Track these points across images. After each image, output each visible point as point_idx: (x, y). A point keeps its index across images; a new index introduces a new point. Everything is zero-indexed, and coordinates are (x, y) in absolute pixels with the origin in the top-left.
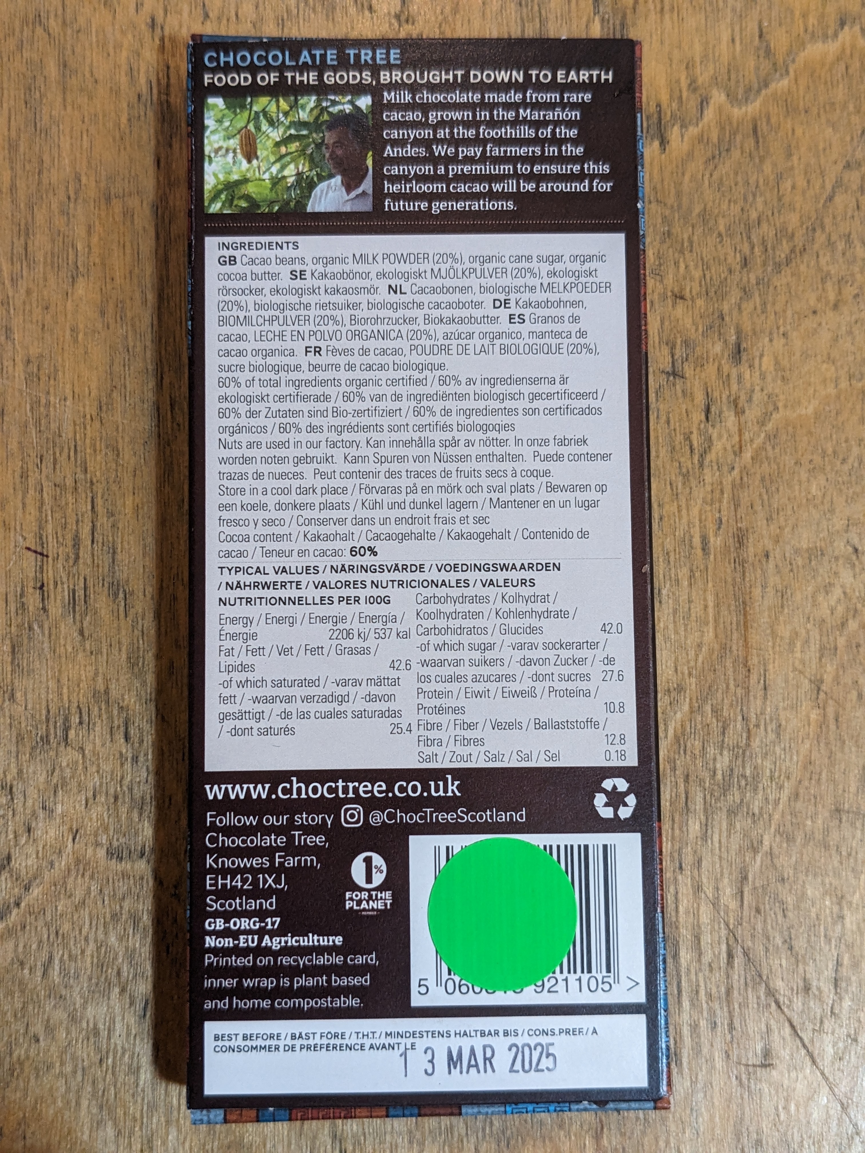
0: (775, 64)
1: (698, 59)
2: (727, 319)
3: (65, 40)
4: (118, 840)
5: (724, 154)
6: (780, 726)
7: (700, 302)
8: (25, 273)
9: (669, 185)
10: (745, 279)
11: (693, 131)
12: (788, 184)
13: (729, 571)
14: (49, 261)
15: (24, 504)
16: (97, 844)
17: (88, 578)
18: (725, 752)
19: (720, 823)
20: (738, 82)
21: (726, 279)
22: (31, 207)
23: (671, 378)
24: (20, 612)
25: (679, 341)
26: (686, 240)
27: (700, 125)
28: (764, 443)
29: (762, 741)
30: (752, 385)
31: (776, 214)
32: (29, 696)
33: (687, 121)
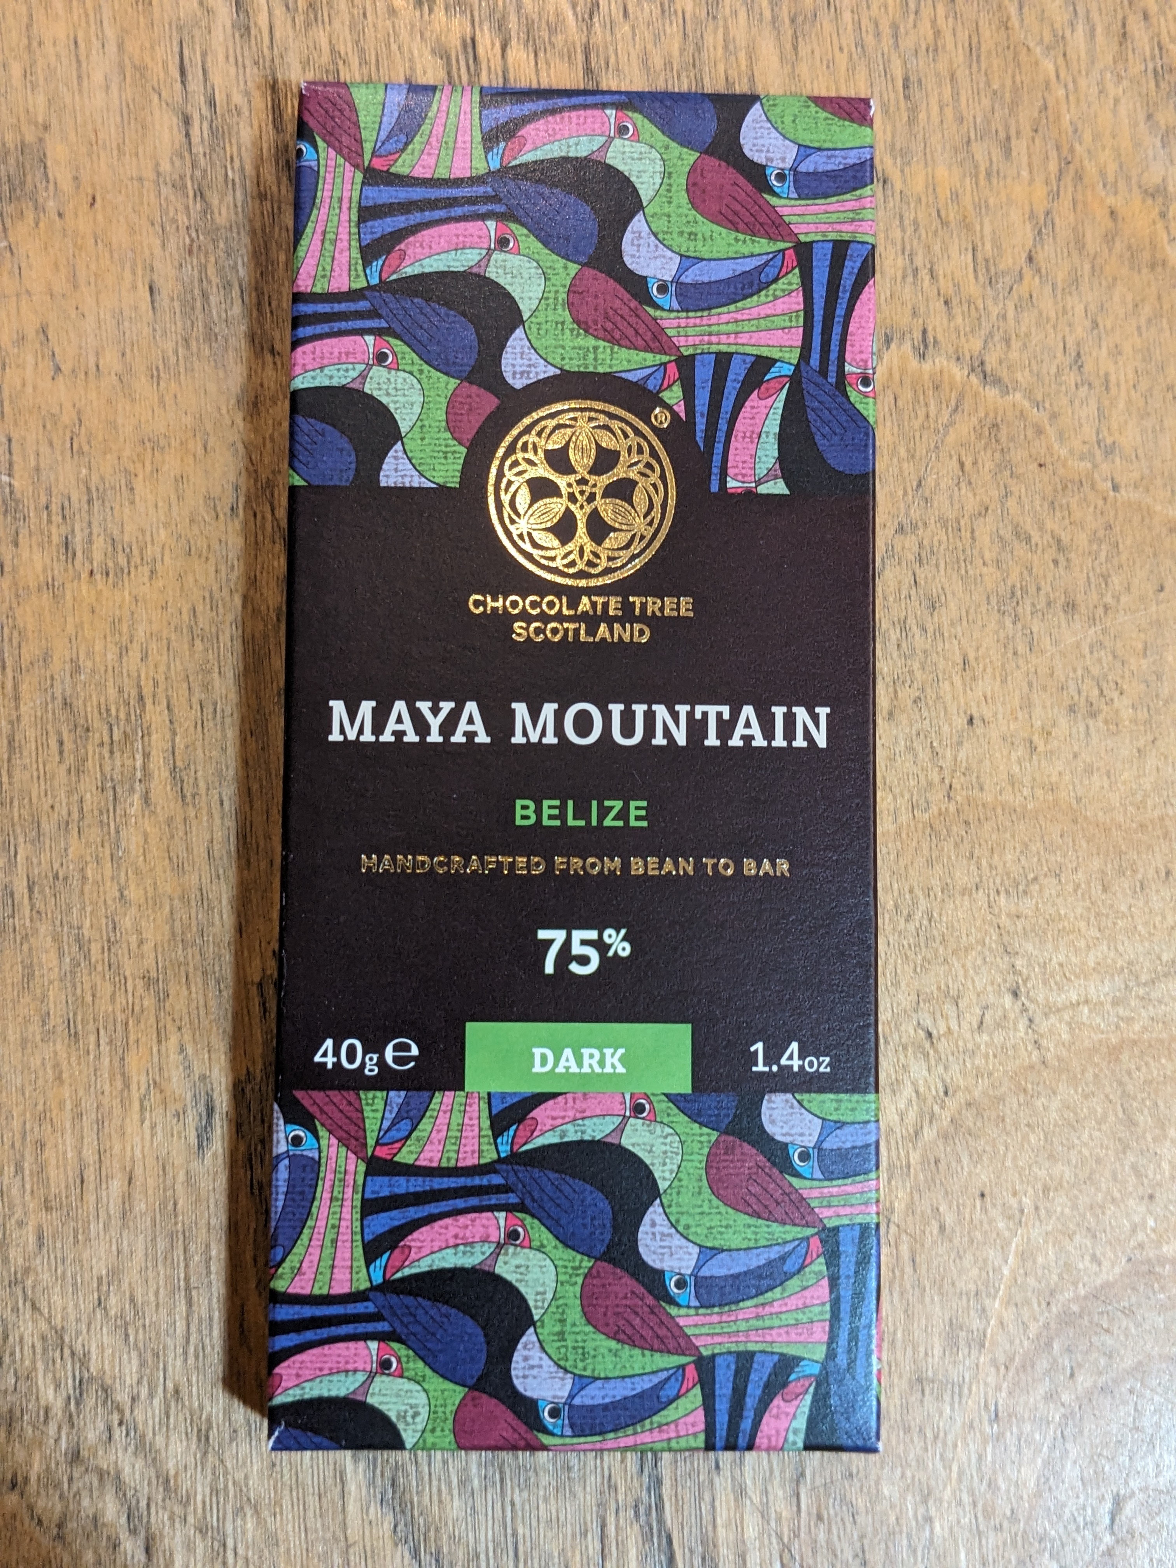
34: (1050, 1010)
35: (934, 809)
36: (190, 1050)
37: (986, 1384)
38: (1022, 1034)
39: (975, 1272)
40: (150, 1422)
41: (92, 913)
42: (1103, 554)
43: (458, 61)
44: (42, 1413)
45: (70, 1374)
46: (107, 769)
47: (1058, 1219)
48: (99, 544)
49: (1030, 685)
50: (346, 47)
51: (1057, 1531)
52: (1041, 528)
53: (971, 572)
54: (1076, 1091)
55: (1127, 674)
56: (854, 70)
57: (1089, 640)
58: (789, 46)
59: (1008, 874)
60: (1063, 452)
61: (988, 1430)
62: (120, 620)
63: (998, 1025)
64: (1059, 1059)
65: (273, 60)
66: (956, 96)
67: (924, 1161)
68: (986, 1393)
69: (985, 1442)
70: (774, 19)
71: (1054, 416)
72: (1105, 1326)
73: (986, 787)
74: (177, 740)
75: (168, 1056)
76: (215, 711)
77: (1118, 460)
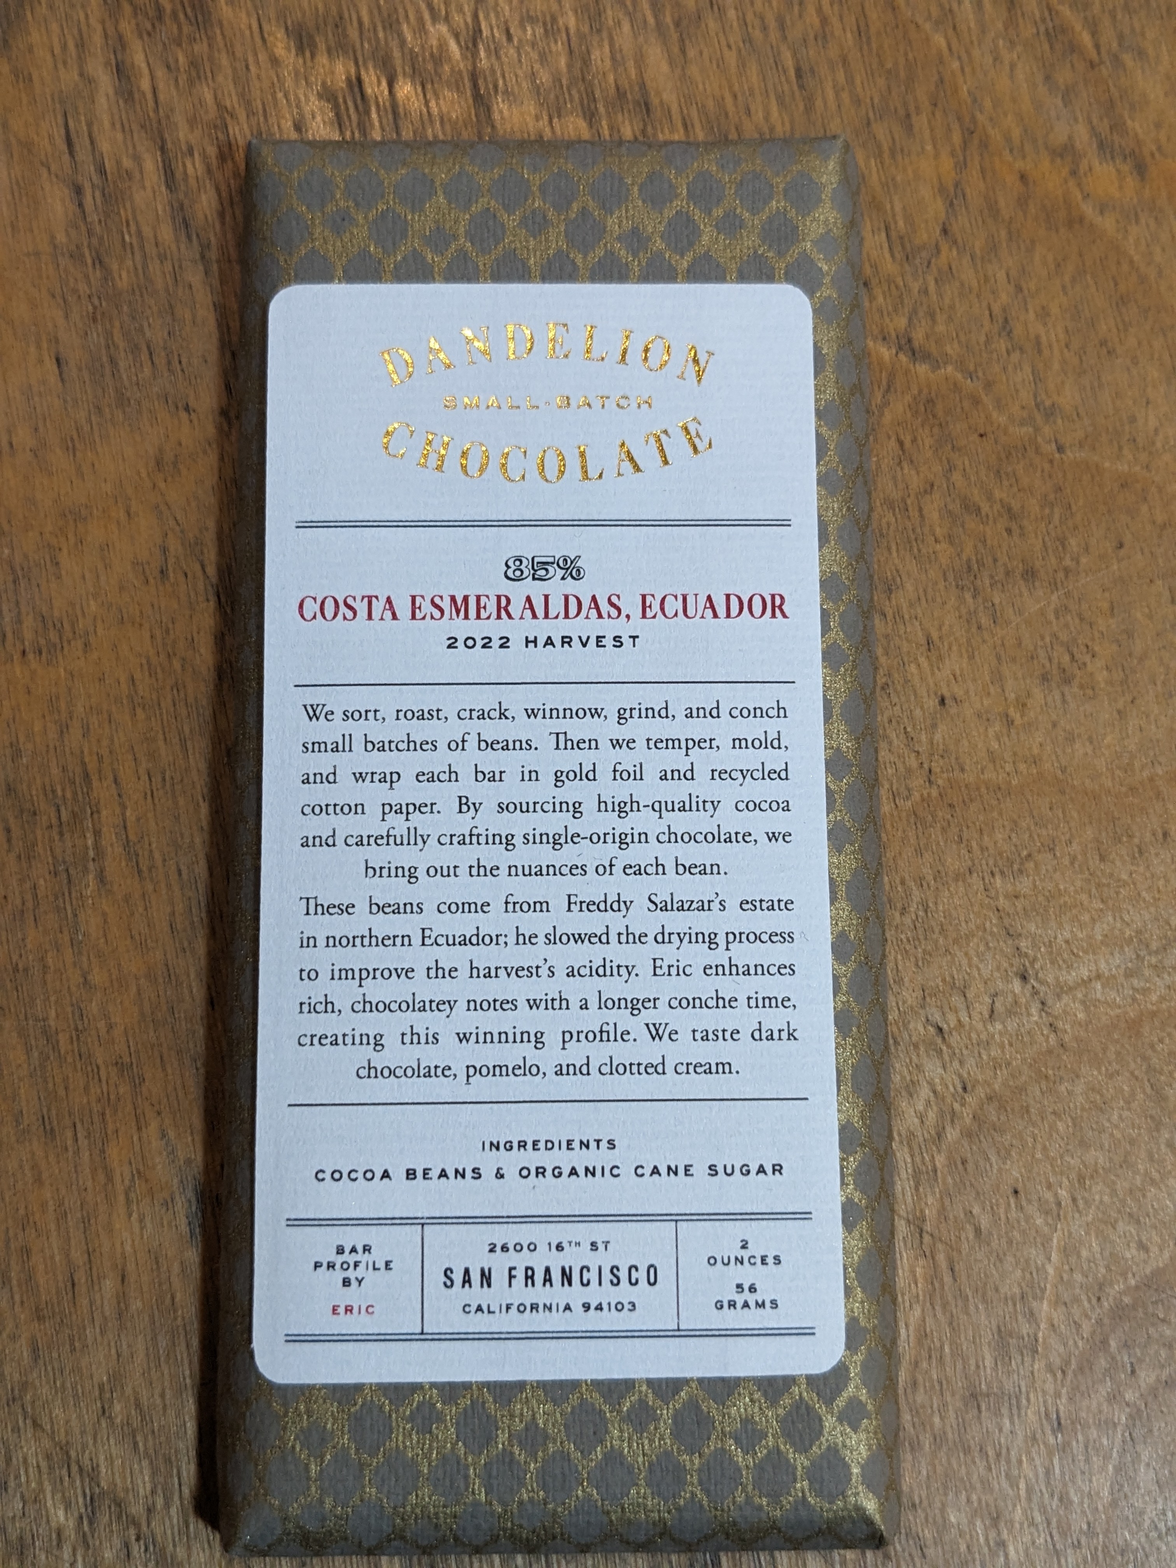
34: (1061, 990)
35: (916, 795)
36: (172, 1134)
37: (1044, 1392)
38: (1036, 1018)
39: (1019, 1273)
40: (169, 1532)
41: (56, 1002)
42: (1056, 517)
43: (345, 102)
44: (54, 1536)
45: (79, 1491)
46: (58, 851)
47: (1098, 1208)
48: (29, 623)
49: (999, 658)
50: (232, 101)
51: (1139, 1542)
52: (990, 498)
53: (924, 551)
54: (1100, 1073)
55: (1097, 634)
56: (744, 66)
57: (1053, 606)
58: (676, 50)
59: (1000, 854)
60: (1003, 419)
61: (1052, 1440)
62: (58, 698)
63: (1010, 1013)
64: (1077, 1039)
65: (159, 122)
66: (850, 80)
67: (951, 1163)
68: (1045, 1402)
69: (1050, 1454)
70: (659, 25)
71: (989, 385)
72: (1161, 1316)
73: (967, 768)
74: (128, 814)
75: (150, 1143)
76: (164, 779)
77: (1059, 421)
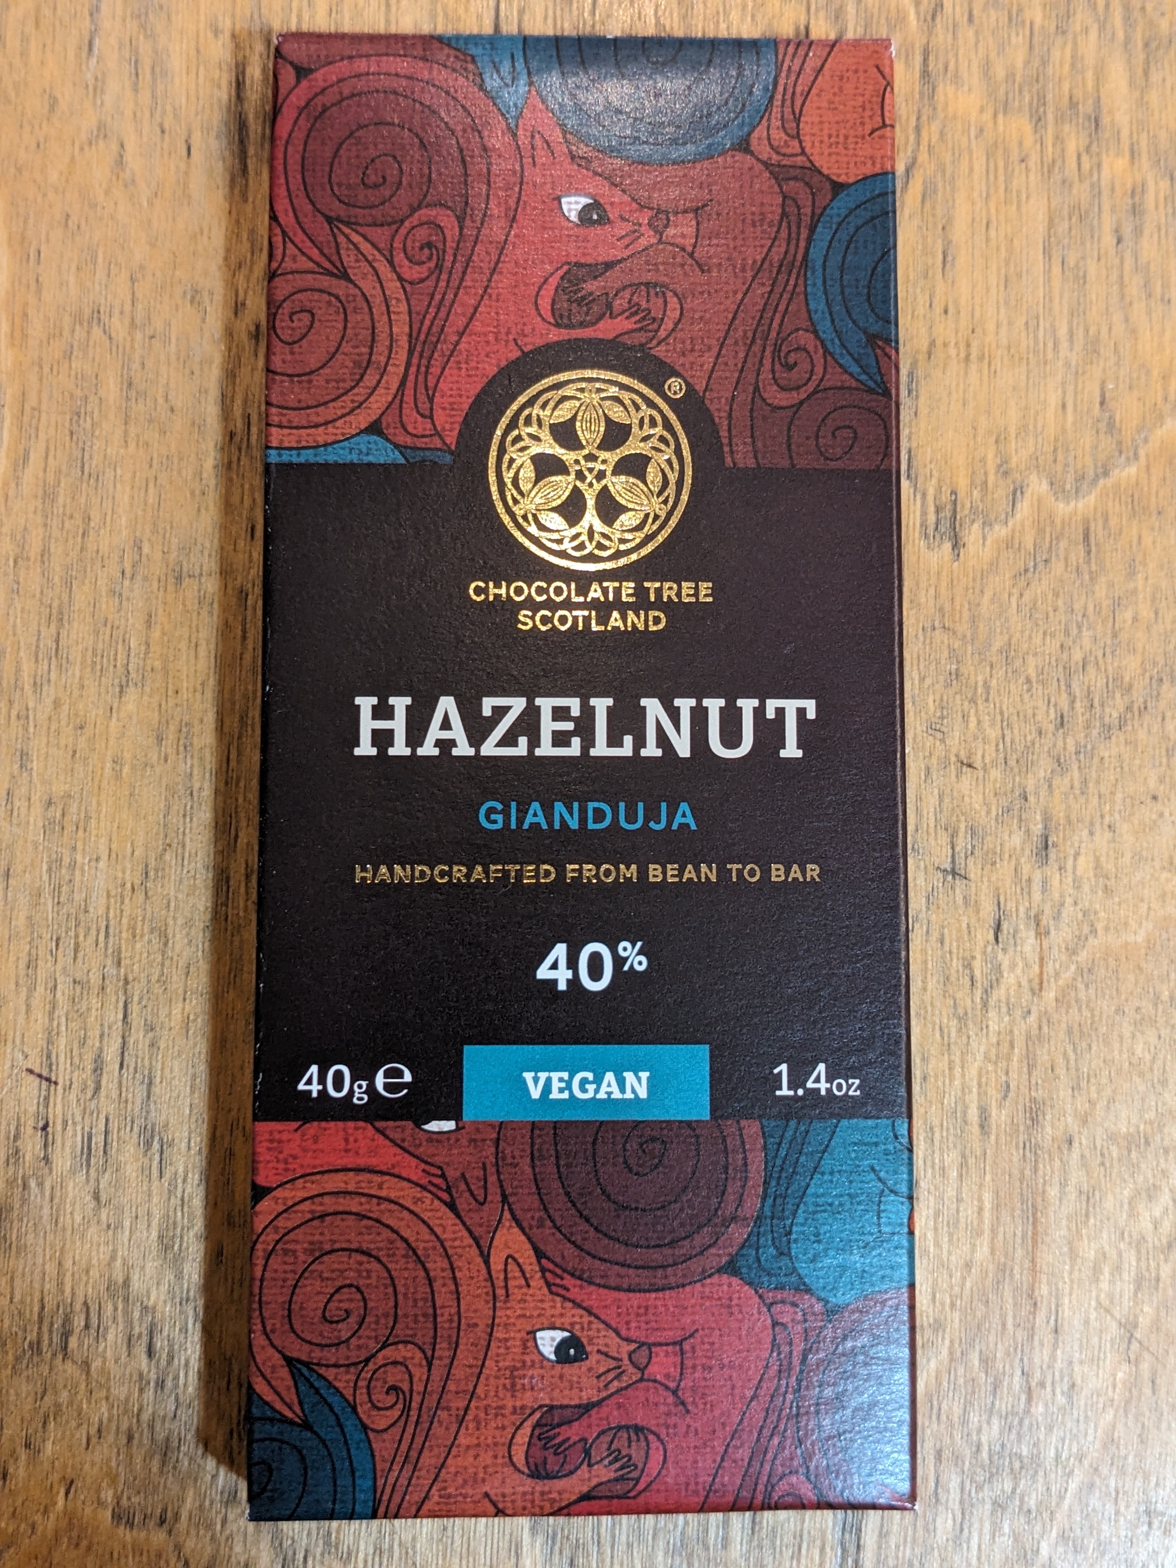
0: (1119, 443)
1: (1012, 431)
2: (1031, 799)
3: (132, 347)
4: (129, 1499)
5: (1041, 566)
6: (1073, 1385)
7: (995, 774)
8: (53, 676)
9: (962, 606)
10: (1060, 744)
11: (1000, 531)
12: (1128, 615)
13: (1015, 1159)
14: (89, 661)
15: (28, 1006)
16: (100, 1503)
17: (111, 1118)
18: (995, 1421)
19: (981, 1520)
20: (1066, 465)
21: (1033, 744)
22: (69, 585)
23: (950, 878)
24: (12, 1161)
25: (962, 826)
26: (980, 684)
27: (1010, 524)
28: (1074, 979)
29: (1046, 1405)
30: (1062, 896)
31: (1109, 656)
32: (18, 1282)
33: (992, 517)
